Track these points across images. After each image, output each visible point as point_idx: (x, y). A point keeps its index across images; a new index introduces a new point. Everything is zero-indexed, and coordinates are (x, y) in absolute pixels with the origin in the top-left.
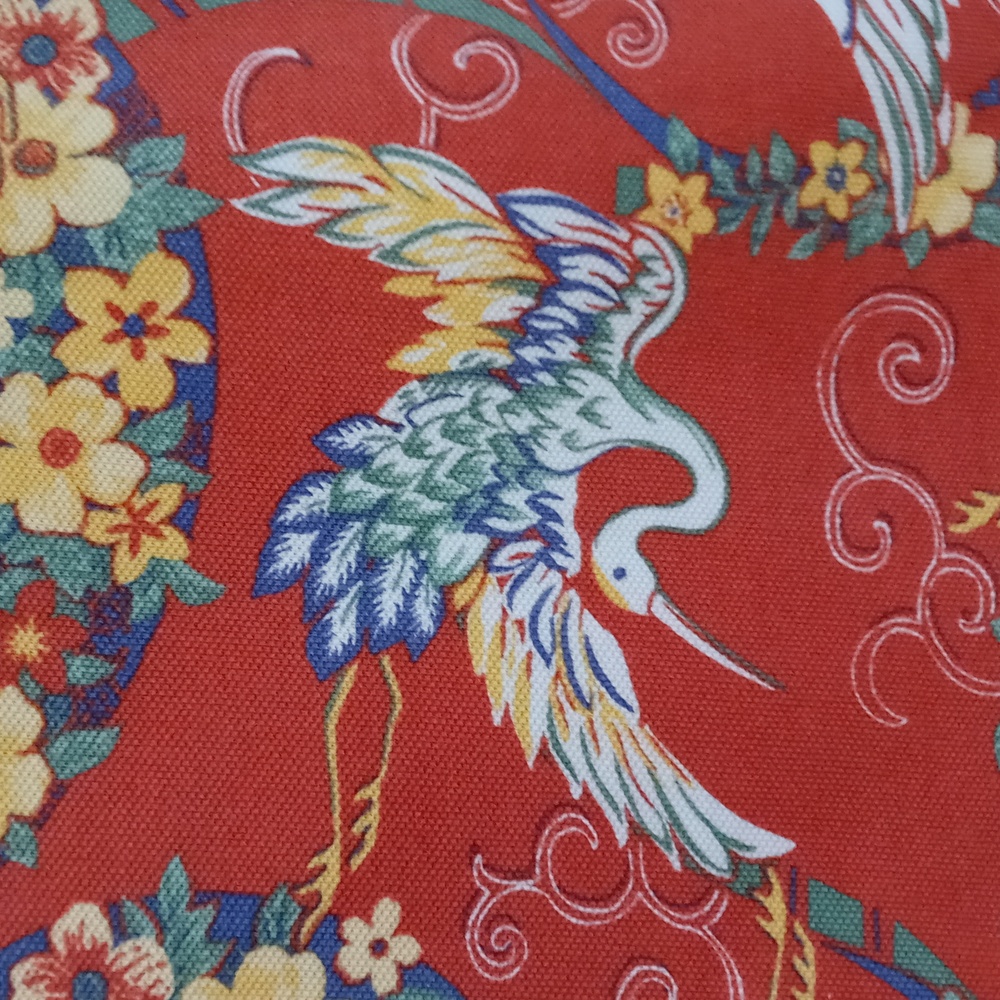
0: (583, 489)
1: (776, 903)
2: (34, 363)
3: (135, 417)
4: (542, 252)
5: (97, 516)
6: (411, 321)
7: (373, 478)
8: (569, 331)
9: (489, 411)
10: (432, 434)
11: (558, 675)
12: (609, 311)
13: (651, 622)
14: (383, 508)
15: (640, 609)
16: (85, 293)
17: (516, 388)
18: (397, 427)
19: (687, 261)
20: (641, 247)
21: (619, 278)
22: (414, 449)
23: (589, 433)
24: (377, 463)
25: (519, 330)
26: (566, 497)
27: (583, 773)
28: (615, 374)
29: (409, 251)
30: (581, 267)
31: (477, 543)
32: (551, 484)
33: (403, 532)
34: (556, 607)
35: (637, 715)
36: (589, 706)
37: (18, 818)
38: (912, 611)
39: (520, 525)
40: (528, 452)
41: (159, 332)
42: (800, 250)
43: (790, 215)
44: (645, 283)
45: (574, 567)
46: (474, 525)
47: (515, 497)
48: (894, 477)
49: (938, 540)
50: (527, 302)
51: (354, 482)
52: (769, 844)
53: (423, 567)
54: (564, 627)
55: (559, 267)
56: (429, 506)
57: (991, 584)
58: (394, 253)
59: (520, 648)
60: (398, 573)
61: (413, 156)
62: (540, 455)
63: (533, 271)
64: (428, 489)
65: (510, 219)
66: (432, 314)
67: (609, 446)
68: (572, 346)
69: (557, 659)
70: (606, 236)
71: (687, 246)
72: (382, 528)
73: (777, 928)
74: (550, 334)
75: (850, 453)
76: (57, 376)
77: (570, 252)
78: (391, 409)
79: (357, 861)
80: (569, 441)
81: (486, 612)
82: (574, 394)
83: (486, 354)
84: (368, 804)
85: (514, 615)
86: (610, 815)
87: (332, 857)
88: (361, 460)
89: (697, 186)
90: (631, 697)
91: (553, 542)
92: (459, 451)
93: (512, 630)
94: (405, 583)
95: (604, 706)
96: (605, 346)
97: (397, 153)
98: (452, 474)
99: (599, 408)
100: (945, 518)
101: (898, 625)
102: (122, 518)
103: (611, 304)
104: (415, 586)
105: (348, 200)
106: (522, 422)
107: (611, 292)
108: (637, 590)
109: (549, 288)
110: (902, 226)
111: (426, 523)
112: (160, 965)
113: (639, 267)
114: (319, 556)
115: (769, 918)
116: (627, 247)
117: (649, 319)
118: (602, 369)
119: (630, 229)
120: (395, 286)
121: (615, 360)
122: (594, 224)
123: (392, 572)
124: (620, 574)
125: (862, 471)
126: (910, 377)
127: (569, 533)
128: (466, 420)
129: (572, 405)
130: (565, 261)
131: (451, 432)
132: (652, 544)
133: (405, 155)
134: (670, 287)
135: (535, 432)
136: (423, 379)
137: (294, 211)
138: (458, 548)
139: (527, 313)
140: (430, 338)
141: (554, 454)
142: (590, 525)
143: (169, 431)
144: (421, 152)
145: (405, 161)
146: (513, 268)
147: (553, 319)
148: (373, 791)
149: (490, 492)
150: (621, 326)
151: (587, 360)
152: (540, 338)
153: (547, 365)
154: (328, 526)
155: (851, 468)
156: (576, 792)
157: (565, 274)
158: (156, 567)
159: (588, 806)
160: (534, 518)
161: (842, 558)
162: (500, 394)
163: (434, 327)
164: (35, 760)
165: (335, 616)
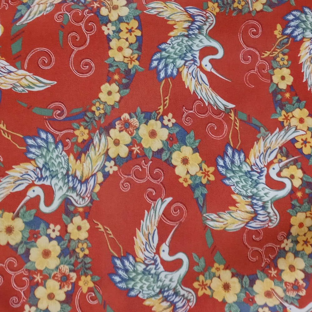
0: (200, 53)
1: (232, 114)
2: (116, 37)
3: (131, 44)
4: (192, 16)
5: (126, 59)
6: (171, 28)
7: (166, 52)
8: (197, 28)
9: (184, 41)
10: (175, 45)
11: (196, 81)
12: (203, 25)
13: (211, 72)
14: (168, 57)
15: (209, 71)
16: (123, 26)
17: (188, 38)
18: (170, 44)
19: (216, 17)
20: (208, 15)
21: (205, 20)
22: (173, 48)
23: (201, 44)
24: (167, 50)
25: (189, 29)
26: (197, 54)
27: (200, 95)
28: (205, 35)
29: (171, 17)
30: (198, 18)
31: (183, 62)
32: (195, 52)
33: (171, 60)
34: (196, 71)
35: (209, 86)
36: (201, 85)
37: (116, 102)
38: (254, 69)
39: (190, 59)
40: (191, 48)
41: (134, 31)
42: (234, 14)
43: (232, 9)
44: (209, 20)
45: (198, 65)
46: (183, 59)
47: (189, 55)
48: (252, 49)
49: (259, 59)
50: (190, 24)
51: (164, 53)
52: (231, 106)
53: (175, 66)
54: (197, 74)
55: (195, 18)
56: (175, 56)
57: (268, 65)
58: (169, 17)
59: (190, 77)
60: (171, 67)
61: (171, 3)
62: (193, 48)
63: (190, 19)
64: (175, 54)
65: (186, 11)
66: (175, 27)
67: (204, 46)
68: (198, 31)
69: (196, 78)
70: (202, 13)
71: (215, 14)
72: (168, 60)
73: (233, 118)
74: (194, 29)
75: (244, 46)
76: (119, 39)
77: (196, 16)
78: (169, 42)
79: (165, 107)
80: (197, 46)
81: (185, 72)
82: (198, 39)
83: (184, 33)
84: (167, 99)
85: (189, 72)
86: (205, 101)
87: (162, 107)
88: (164, 50)
89: (216, 5)
90: (208, 84)
91: (195, 61)
92: (180, 48)
93: (189, 74)
94: (172, 68)
95: (203, 85)
96: (203, 31)
97: (169, 3)
98: (179, 51)
99: (202, 41)
100: (260, 55)
101: (252, 72)
102: (129, 59)
103: (203, 24)
104: (173, 68)
105: (161, 10)
106: (190, 43)
107: (203, 22)
108: (209, 68)
109: (193, 22)
110: (251, 10)
111: (175, 59)
112: (137, 122)
113: (207, 18)
114: (158, 64)
115: (231, 117)
116: (205, 15)
117: (210, 26)
118: (203, 34)
119: (206, 12)
120: (169, 23)
121: (205, 33)
122: (200, 11)
123: (169, 67)
124: (206, 65)
125: (246, 49)
126: (254, 34)
127: (198, 60)
128: (181, 43)
129: (198, 40)
130: (195, 17)
131: (178, 45)
132: (211, 61)
133: (170, 3)
134: (213, 21)
135: (192, 45)
136: (174, 37)
137: (153, 12)
138: (180, 62)
139: (190, 26)
140: (175, 30)
141: (195, 48)
142: (201, 58)
143: (136, 46)
144: (172, 2)
145: (170, 4)
146: (187, 19)
147: (194, 27)
148: (168, 98)
149: (185, 54)
150: (205, 27)
151: (200, 33)
152: (192, 30)
153: (193, 34)
154: (160, 60)
155: (244, 48)
156: (199, 98)
157: (196, 19)
158: (134, 66)
159: (201, 100)
160: (192, 58)
161: (243, 62)
162: (186, 39)
163: (175, 29)
164: (118, 94)
165: (161, 73)
